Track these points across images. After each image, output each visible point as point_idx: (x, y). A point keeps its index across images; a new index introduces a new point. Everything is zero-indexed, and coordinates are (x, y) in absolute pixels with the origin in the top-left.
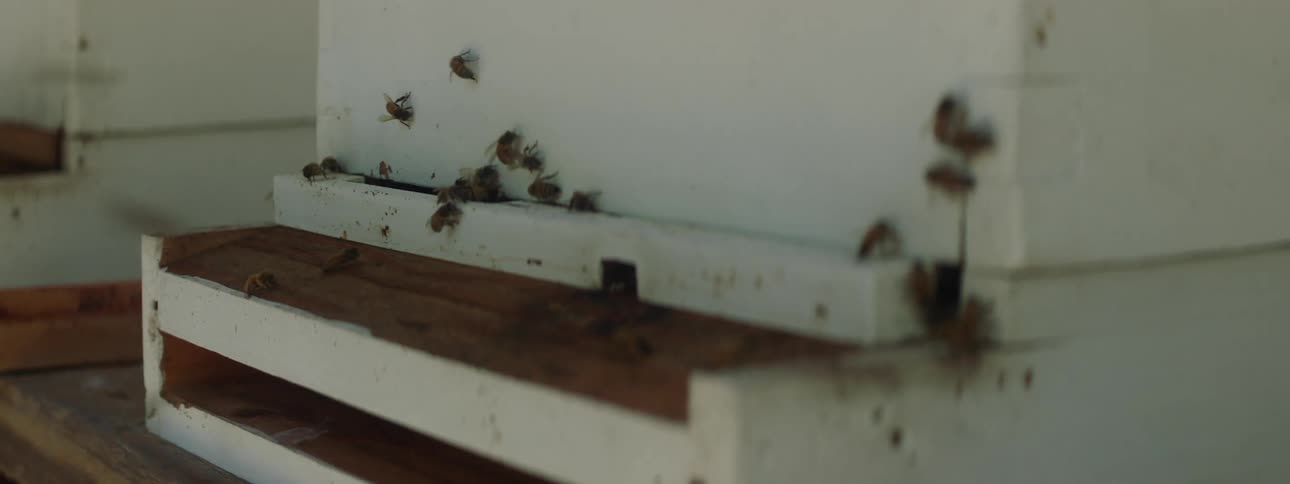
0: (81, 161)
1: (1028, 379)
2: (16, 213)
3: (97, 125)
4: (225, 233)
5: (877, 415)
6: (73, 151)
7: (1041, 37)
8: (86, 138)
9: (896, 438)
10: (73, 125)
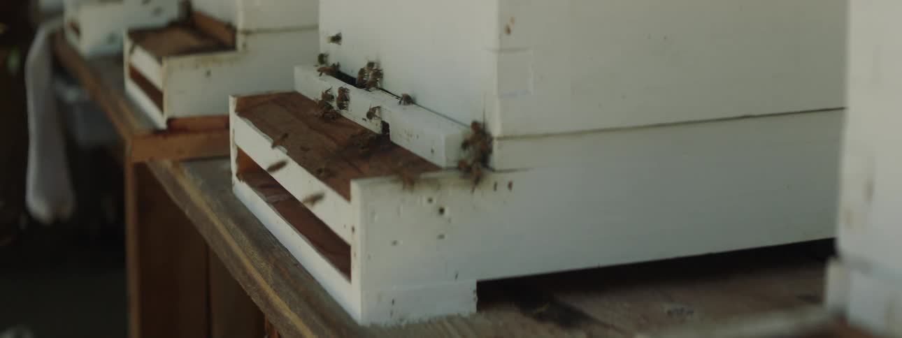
0: (244, 45)
1: (510, 185)
2: (208, 73)
3: (253, 27)
4: (269, 95)
5: (430, 200)
6: (240, 40)
7: (508, 31)
8: (247, 33)
9: (442, 211)
10: (240, 24)
